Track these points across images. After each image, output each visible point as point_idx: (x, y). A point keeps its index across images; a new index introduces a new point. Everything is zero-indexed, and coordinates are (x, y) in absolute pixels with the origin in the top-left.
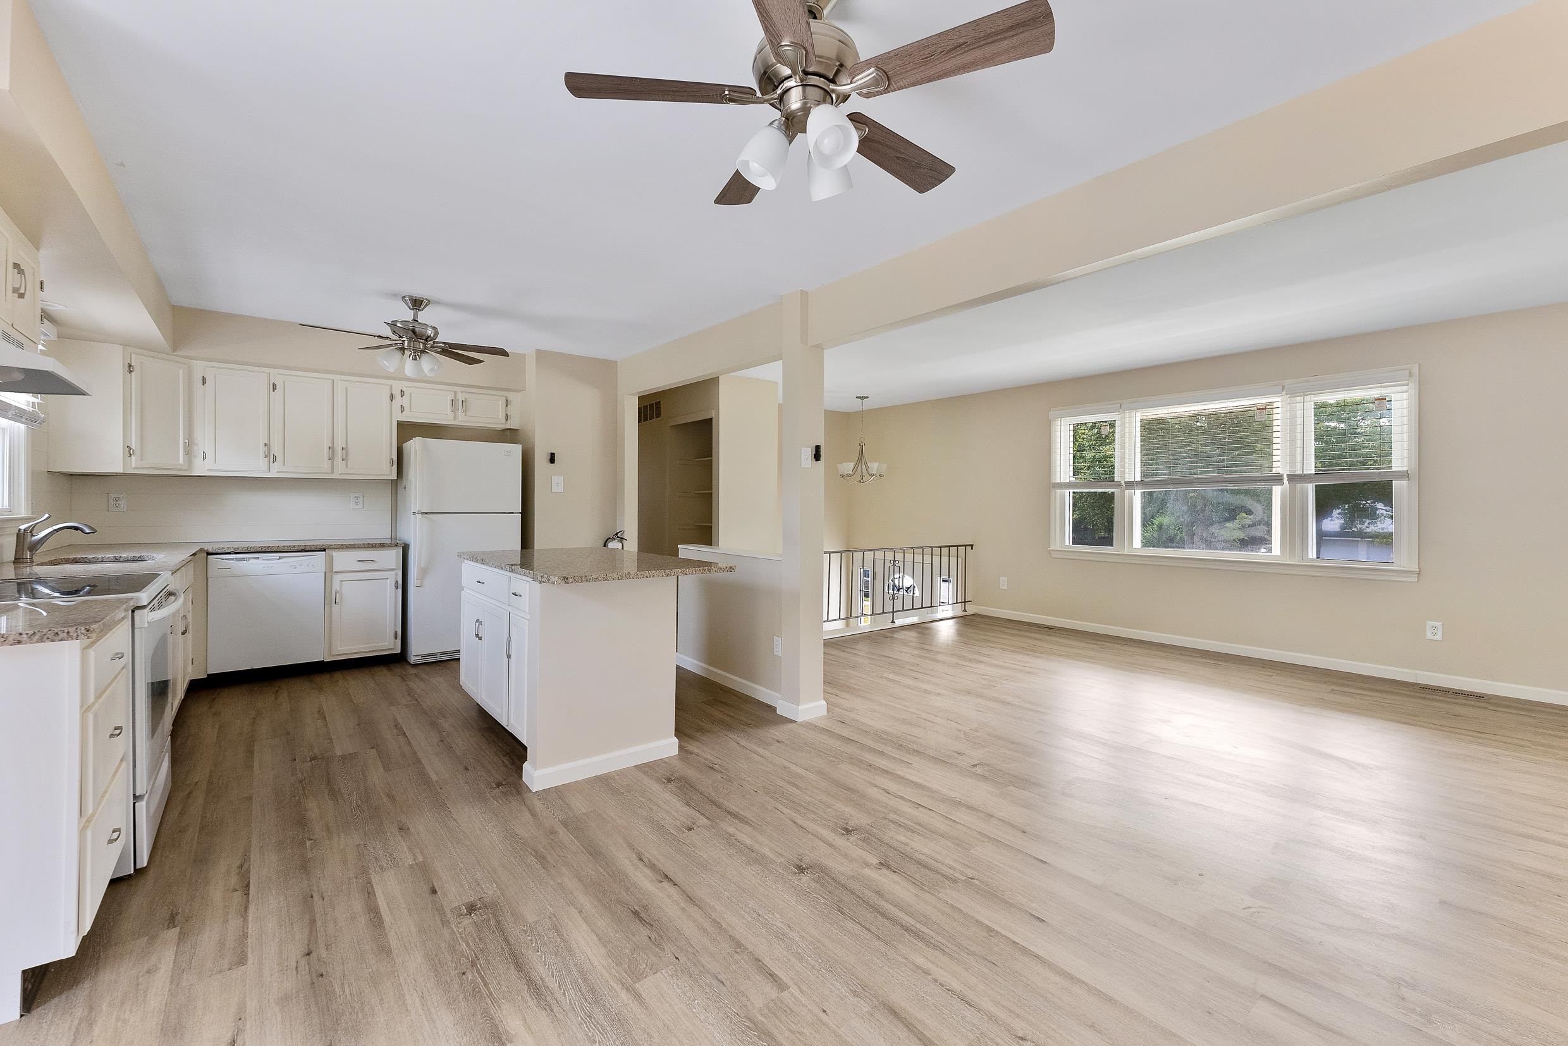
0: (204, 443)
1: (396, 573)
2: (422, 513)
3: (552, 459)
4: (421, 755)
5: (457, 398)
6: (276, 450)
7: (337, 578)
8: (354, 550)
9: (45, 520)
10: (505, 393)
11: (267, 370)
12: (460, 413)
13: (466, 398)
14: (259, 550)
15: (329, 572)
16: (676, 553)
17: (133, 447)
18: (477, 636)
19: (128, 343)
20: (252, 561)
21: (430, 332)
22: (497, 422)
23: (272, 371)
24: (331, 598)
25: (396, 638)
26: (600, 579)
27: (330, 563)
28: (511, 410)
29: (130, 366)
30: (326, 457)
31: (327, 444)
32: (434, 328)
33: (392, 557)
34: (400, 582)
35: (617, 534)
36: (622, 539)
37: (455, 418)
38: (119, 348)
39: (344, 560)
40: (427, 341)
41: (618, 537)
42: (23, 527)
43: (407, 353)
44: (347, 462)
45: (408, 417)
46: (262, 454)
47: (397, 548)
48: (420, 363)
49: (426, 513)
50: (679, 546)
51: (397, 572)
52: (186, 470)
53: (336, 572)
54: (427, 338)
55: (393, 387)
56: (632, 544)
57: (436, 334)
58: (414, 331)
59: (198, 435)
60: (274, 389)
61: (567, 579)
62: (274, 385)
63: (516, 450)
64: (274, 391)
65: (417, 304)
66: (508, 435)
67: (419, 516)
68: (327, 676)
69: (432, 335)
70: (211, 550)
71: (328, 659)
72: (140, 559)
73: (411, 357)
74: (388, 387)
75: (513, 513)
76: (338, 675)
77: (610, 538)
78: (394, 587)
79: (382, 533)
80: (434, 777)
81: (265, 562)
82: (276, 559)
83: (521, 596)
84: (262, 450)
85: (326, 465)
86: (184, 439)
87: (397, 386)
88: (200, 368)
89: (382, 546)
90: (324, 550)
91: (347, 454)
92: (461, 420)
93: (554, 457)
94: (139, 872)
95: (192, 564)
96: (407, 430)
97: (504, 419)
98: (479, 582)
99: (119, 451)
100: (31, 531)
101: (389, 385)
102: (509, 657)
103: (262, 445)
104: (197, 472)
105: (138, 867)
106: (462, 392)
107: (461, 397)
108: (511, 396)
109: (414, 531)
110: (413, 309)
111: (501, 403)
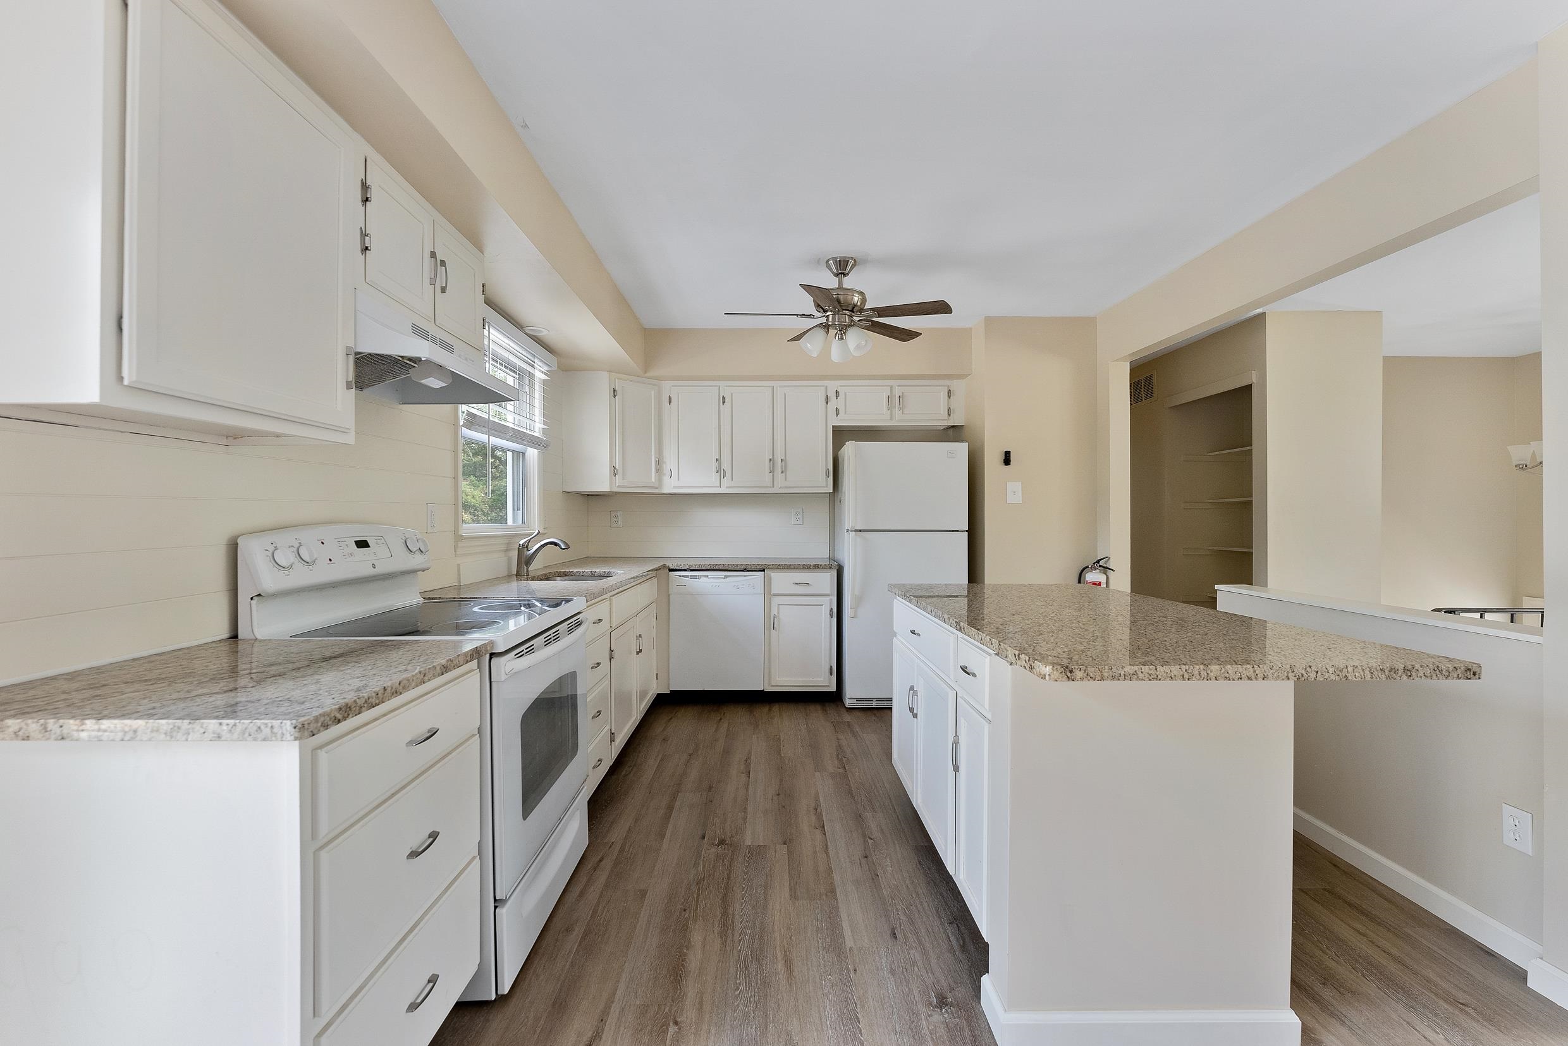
0: (670, 463)
1: (831, 600)
2: (856, 531)
3: (1007, 460)
4: (837, 878)
5: (894, 394)
6: (726, 466)
7: (776, 601)
8: (789, 571)
9: (536, 536)
10: (947, 382)
11: (718, 383)
12: (897, 412)
13: (903, 393)
14: (708, 568)
15: (768, 594)
16: (1212, 602)
17: (617, 467)
18: (912, 710)
19: (614, 369)
20: (703, 579)
21: (856, 299)
22: (940, 420)
23: (722, 384)
24: (770, 623)
25: (831, 674)
26: (1141, 675)
27: (768, 583)
28: (955, 403)
29: (614, 391)
30: (767, 471)
31: (768, 456)
32: (861, 293)
33: (826, 580)
34: (835, 610)
35: (1098, 562)
36: (1106, 569)
37: (891, 418)
38: (605, 375)
39: (782, 581)
40: (854, 312)
41: (1100, 566)
42: (521, 542)
43: (832, 332)
44: (786, 475)
45: (844, 421)
46: (714, 471)
47: (830, 570)
48: (846, 342)
49: (860, 531)
50: (1217, 587)
51: (831, 597)
52: (657, 488)
53: (775, 595)
54: (854, 308)
55: (828, 388)
56: (1121, 579)
57: (864, 300)
58: (839, 301)
59: (666, 453)
60: (724, 402)
61: (1071, 672)
62: (724, 398)
63: (961, 449)
64: (723, 404)
65: (842, 267)
66: (953, 433)
67: (852, 534)
68: (766, 709)
69: (859, 304)
70: (671, 567)
71: (768, 689)
72: (608, 575)
73: (837, 337)
74: (823, 388)
75: (958, 531)
76: (776, 708)
77: (1087, 567)
78: (829, 616)
79: (819, 551)
80: (849, 942)
81: (712, 580)
82: (722, 578)
83: (974, 675)
84: (715, 464)
85: (768, 477)
86: (655, 458)
87: (833, 386)
88: (668, 387)
89: (817, 567)
90: (764, 570)
91: (786, 466)
92: (898, 419)
93: (1010, 456)
94: (502, 999)
95: (655, 580)
96: (841, 435)
97: (947, 414)
98: (913, 632)
99: (606, 471)
100: (526, 546)
101: (823, 386)
102: (956, 768)
103: (715, 460)
104: (667, 490)
105: (499, 993)
106: (898, 386)
107: (897, 392)
108: (955, 385)
109: (850, 553)
110: (837, 275)
111: (943, 394)
